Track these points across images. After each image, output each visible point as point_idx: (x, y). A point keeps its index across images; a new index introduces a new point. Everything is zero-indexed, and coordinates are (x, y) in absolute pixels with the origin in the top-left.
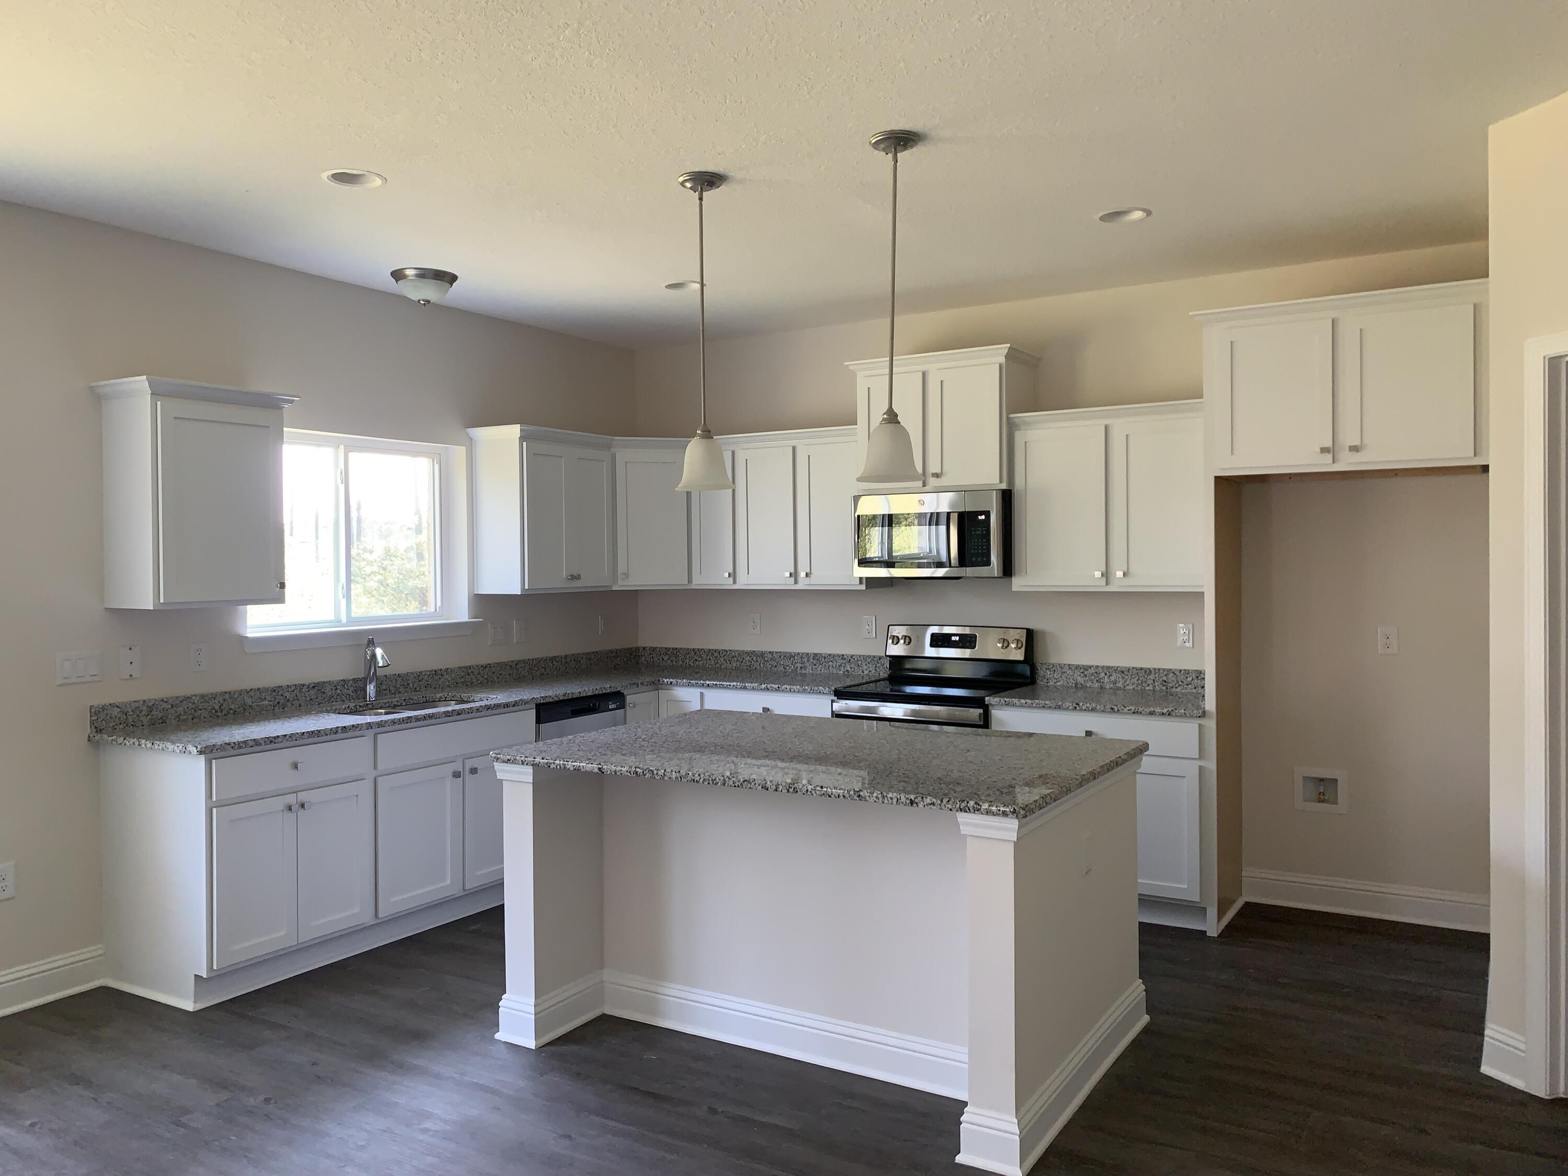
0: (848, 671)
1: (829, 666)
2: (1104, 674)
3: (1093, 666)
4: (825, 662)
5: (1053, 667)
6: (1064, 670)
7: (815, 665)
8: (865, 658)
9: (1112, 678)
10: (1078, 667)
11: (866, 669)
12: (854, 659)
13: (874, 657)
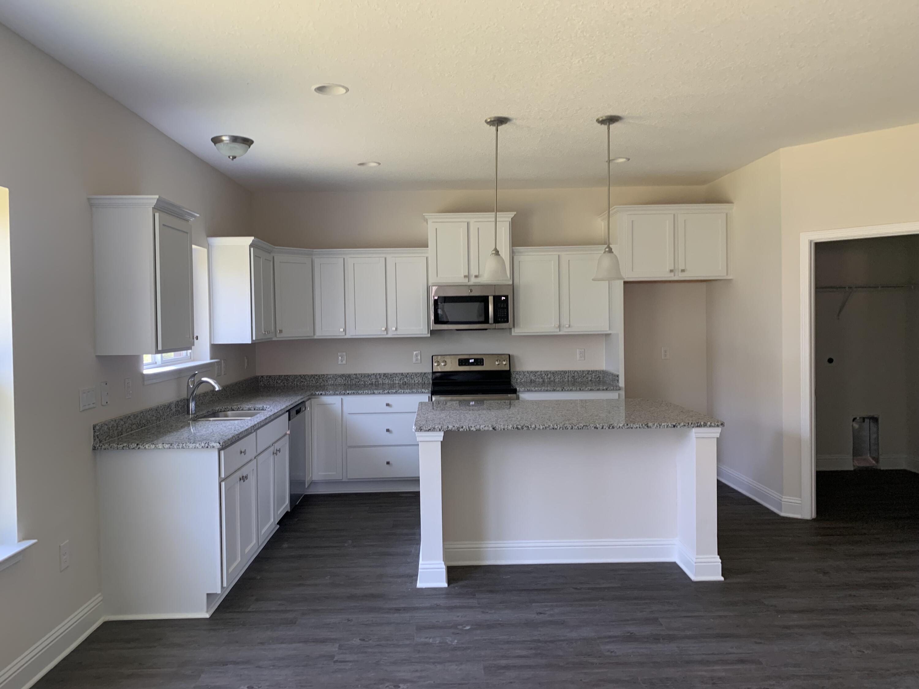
0: (405, 382)
1: (394, 380)
2: (544, 375)
3: (539, 371)
4: (391, 378)
5: (518, 373)
6: (525, 374)
7: (385, 380)
8: (416, 374)
9: (549, 376)
10: (531, 372)
11: (417, 380)
12: (409, 375)
13: (421, 373)
